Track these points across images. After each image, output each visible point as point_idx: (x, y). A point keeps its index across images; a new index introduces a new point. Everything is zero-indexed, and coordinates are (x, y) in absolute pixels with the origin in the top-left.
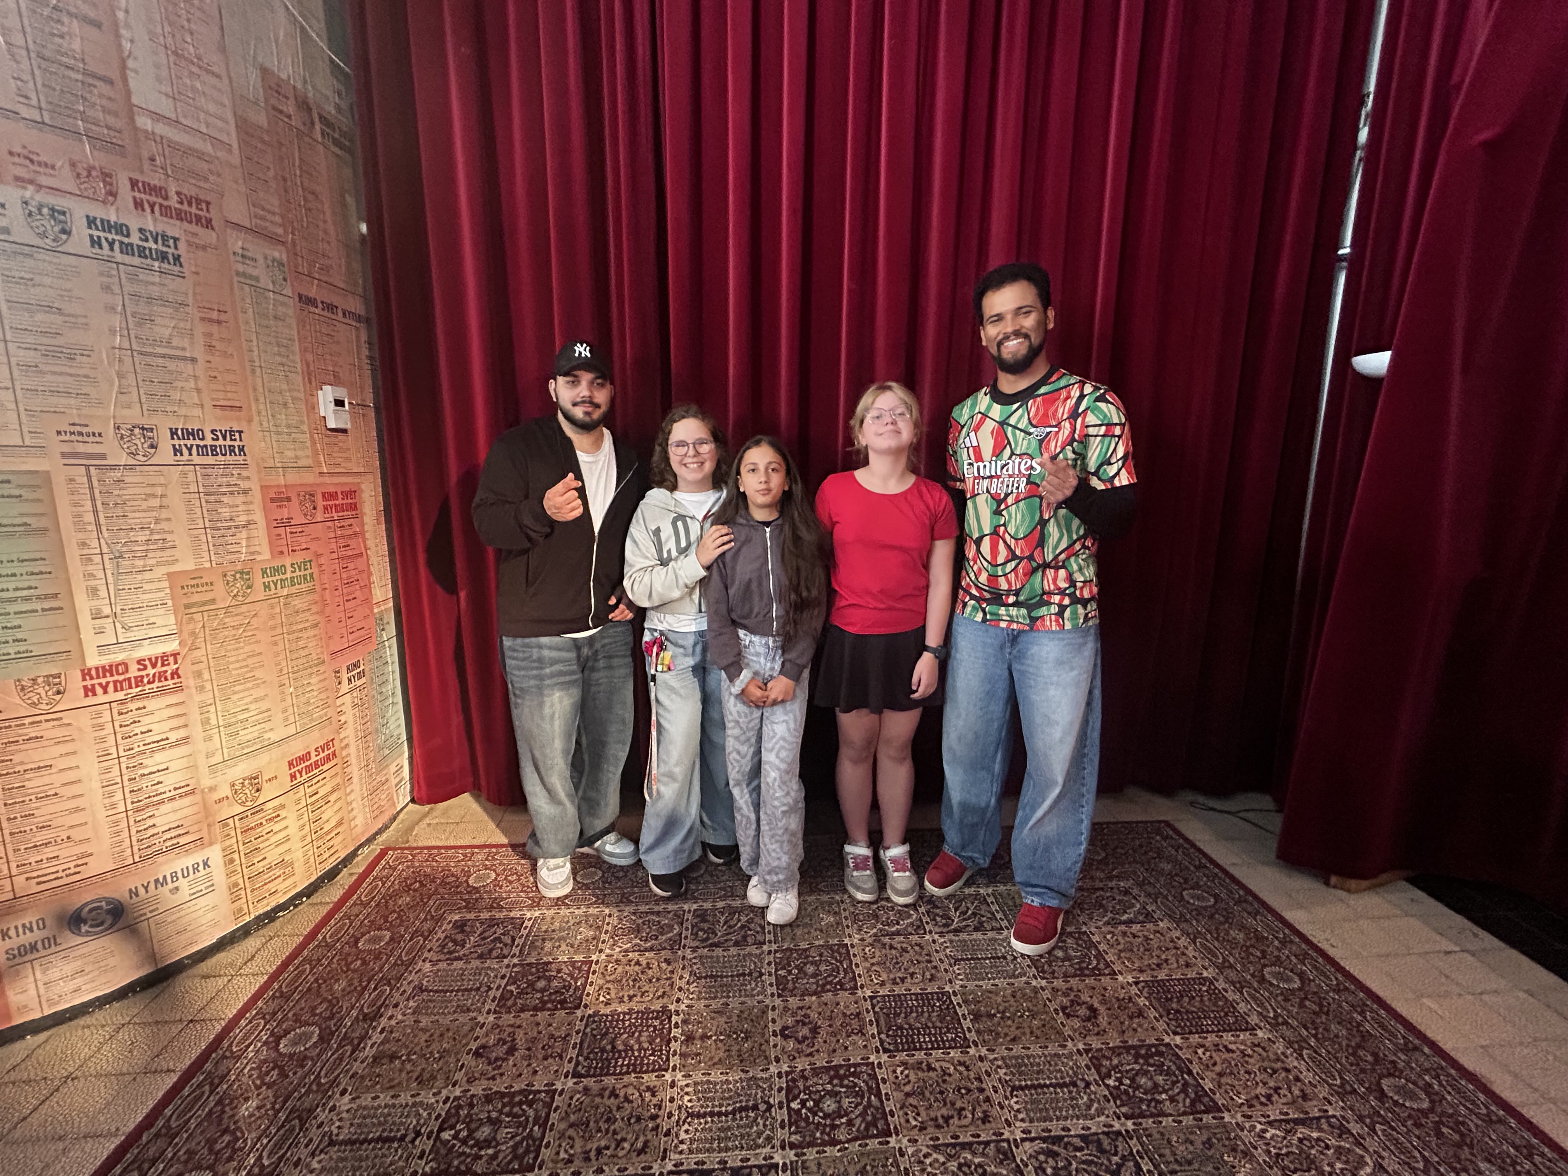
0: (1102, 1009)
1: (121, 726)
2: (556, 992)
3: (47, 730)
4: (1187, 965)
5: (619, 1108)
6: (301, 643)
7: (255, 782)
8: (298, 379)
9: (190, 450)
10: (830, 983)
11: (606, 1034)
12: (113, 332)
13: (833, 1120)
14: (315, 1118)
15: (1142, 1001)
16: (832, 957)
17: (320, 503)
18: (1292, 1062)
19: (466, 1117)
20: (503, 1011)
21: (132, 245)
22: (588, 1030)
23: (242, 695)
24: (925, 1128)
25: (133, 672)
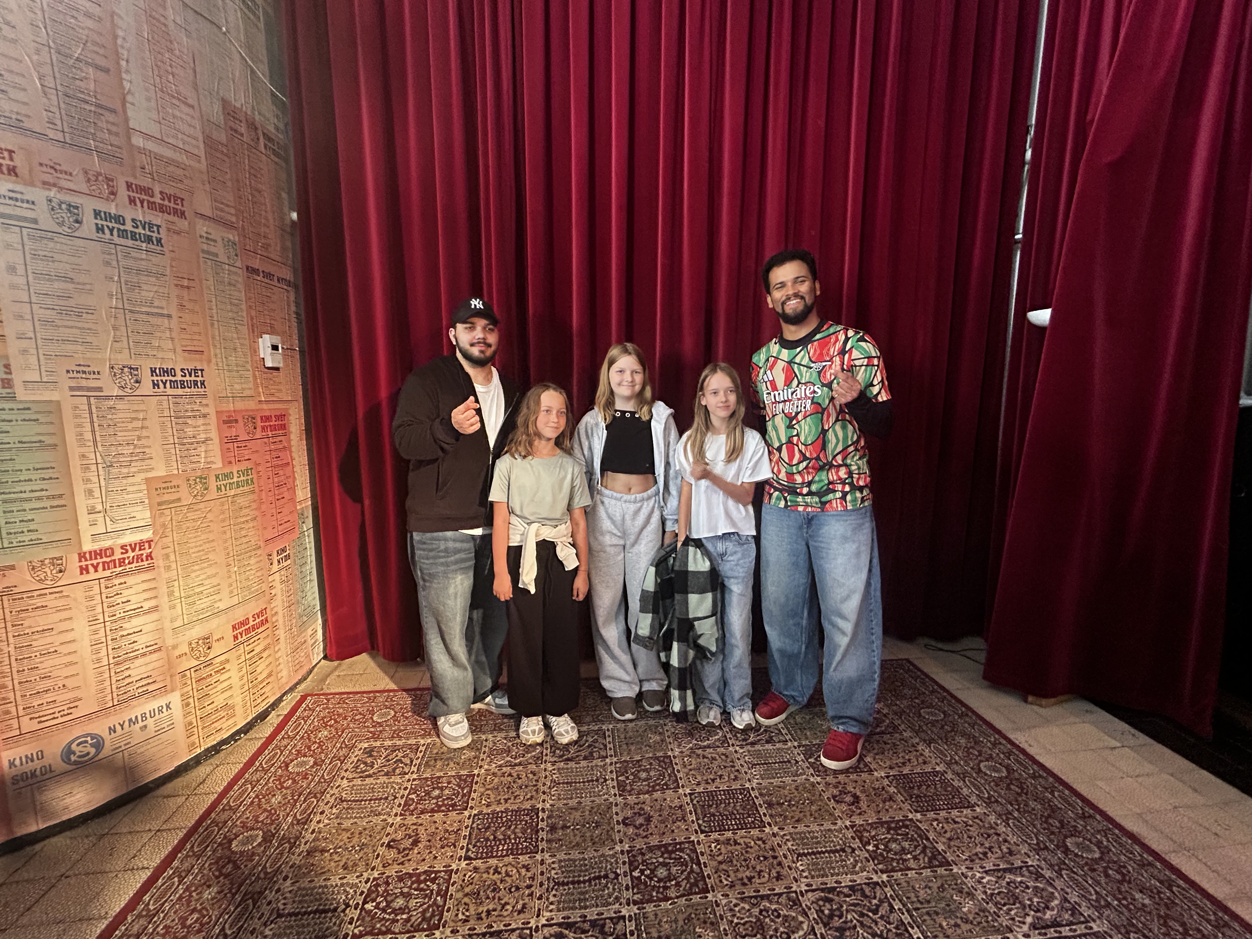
0: (863, 797)
1: (107, 597)
2: (448, 798)
3: (50, 601)
4: (925, 763)
5: (502, 881)
6: (243, 533)
7: (207, 641)
8: (244, 330)
9: (165, 384)
10: (659, 784)
11: (489, 827)
12: (111, 295)
13: (666, 882)
14: (265, 898)
15: (892, 790)
16: (659, 766)
17: (259, 424)
18: (1002, 829)
19: (384, 892)
20: (407, 813)
21: (126, 231)
22: (475, 825)
23: (198, 573)
24: (734, 886)
25: (118, 556)
